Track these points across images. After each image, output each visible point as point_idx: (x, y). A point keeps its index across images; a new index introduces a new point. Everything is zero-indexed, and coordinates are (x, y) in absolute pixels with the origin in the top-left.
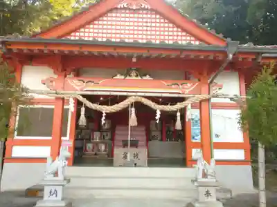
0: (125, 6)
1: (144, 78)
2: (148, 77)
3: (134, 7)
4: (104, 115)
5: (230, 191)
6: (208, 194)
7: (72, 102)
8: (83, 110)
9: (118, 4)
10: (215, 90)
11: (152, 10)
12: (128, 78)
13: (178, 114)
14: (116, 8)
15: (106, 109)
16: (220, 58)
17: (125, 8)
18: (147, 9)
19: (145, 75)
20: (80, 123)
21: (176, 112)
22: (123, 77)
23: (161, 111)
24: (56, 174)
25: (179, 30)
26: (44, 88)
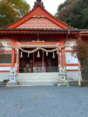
0: (36, 17)
1: (42, 41)
2: (43, 41)
3: (39, 17)
4: (29, 54)
5: (73, 79)
6: (63, 78)
7: (18, 50)
8: (21, 52)
9: (33, 16)
10: (66, 45)
11: (45, 18)
12: (36, 41)
13: (54, 53)
14: (32, 18)
15: (29, 52)
16: (66, 33)
17: (35, 17)
18: (43, 18)
19: (42, 40)
20: (21, 57)
21: (53, 52)
22: (35, 41)
23: (48, 52)
24: (13, 73)
25: (55, 24)
26: (8, 46)
